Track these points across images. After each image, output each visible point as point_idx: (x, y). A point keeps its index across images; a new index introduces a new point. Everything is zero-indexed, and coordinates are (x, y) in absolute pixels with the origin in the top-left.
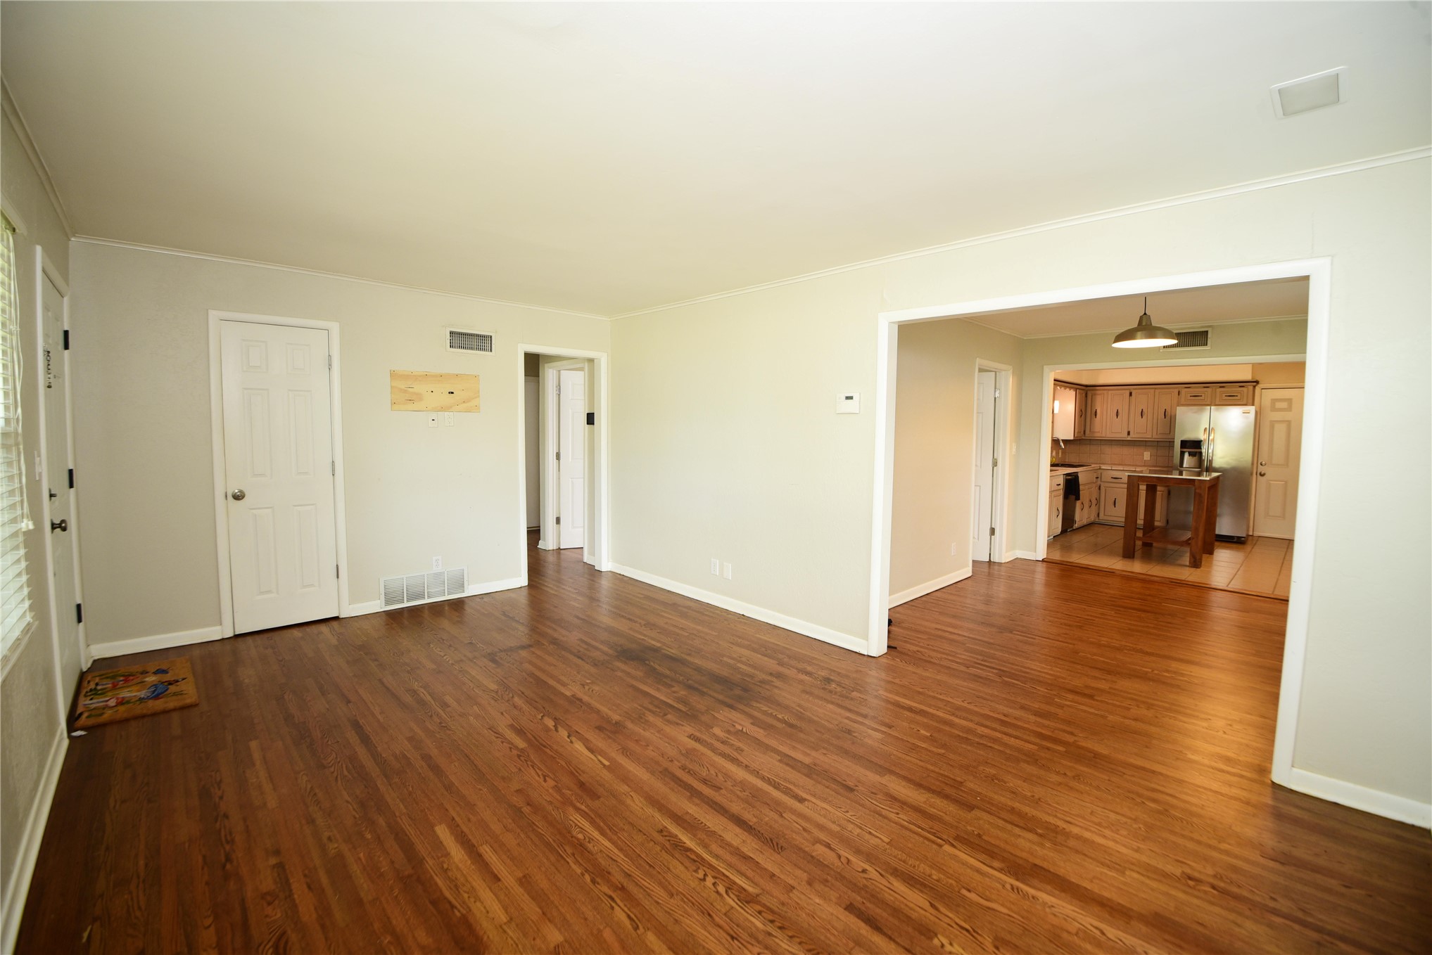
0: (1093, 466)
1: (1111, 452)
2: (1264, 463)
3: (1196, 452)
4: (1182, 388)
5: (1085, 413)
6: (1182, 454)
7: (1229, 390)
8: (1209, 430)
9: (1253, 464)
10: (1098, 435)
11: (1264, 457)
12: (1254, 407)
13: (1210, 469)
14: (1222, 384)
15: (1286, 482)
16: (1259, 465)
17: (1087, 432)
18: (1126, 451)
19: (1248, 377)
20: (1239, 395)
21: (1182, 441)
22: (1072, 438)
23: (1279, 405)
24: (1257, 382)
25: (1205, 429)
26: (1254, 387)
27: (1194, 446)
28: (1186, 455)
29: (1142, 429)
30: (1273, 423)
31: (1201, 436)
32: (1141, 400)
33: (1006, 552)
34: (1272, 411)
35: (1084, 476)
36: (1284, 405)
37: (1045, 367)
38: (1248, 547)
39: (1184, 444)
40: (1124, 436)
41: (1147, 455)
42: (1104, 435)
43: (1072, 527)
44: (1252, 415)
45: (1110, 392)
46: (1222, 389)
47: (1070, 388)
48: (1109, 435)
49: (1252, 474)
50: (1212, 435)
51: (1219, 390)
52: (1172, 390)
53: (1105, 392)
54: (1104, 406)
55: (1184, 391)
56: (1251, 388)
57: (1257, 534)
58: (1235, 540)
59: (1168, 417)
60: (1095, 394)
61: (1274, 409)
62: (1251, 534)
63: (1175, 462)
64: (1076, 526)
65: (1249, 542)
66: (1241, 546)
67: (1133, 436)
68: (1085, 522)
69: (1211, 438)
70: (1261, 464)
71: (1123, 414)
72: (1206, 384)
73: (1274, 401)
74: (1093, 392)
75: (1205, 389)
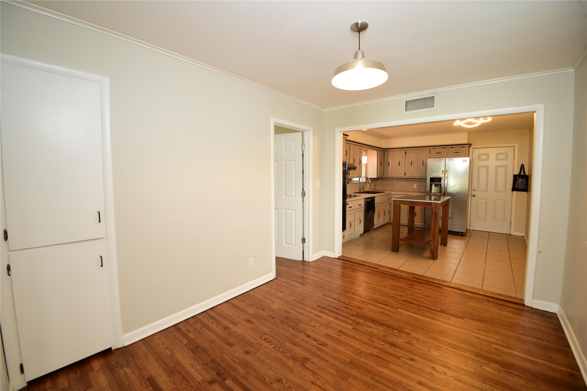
0: (386, 192)
1: (398, 185)
2: (474, 189)
3: (438, 184)
4: (432, 149)
5: (383, 164)
6: (431, 185)
7: (456, 149)
8: (445, 172)
9: (469, 190)
10: (390, 176)
11: (475, 187)
12: (469, 158)
13: (445, 194)
14: (452, 146)
15: (487, 200)
16: (472, 190)
17: (385, 174)
18: (405, 184)
19: (466, 142)
20: (461, 152)
21: (431, 178)
22: (376, 177)
23: (482, 157)
24: (471, 145)
25: (443, 171)
26: (469, 147)
27: (436, 181)
28: (433, 185)
29: (412, 172)
30: (479, 167)
31: (441, 175)
32: (412, 156)
33: (313, 253)
34: (478, 161)
35: (378, 198)
36: (485, 157)
37: (336, 129)
38: (467, 238)
39: (433, 180)
40: (402, 175)
41: (415, 186)
42: (393, 175)
43: (373, 228)
44: (467, 164)
45: (396, 152)
46: (452, 149)
47: (374, 149)
48: (396, 175)
49: (468, 196)
50: (447, 174)
51: (450, 149)
52: (426, 150)
53: (393, 152)
54: (393, 160)
55: (432, 150)
56: (467, 148)
57: (472, 228)
58: (460, 234)
59: (424, 165)
60: (389, 153)
61: (479, 159)
62: (468, 228)
63: (427, 190)
64: (375, 227)
65: (468, 234)
66: (463, 237)
67: (407, 176)
68: (381, 224)
69: (446, 176)
70: (473, 190)
71: (402, 164)
72: (444, 146)
73: (480, 155)
74: (387, 152)
75: (444, 149)
